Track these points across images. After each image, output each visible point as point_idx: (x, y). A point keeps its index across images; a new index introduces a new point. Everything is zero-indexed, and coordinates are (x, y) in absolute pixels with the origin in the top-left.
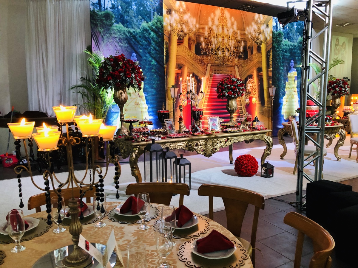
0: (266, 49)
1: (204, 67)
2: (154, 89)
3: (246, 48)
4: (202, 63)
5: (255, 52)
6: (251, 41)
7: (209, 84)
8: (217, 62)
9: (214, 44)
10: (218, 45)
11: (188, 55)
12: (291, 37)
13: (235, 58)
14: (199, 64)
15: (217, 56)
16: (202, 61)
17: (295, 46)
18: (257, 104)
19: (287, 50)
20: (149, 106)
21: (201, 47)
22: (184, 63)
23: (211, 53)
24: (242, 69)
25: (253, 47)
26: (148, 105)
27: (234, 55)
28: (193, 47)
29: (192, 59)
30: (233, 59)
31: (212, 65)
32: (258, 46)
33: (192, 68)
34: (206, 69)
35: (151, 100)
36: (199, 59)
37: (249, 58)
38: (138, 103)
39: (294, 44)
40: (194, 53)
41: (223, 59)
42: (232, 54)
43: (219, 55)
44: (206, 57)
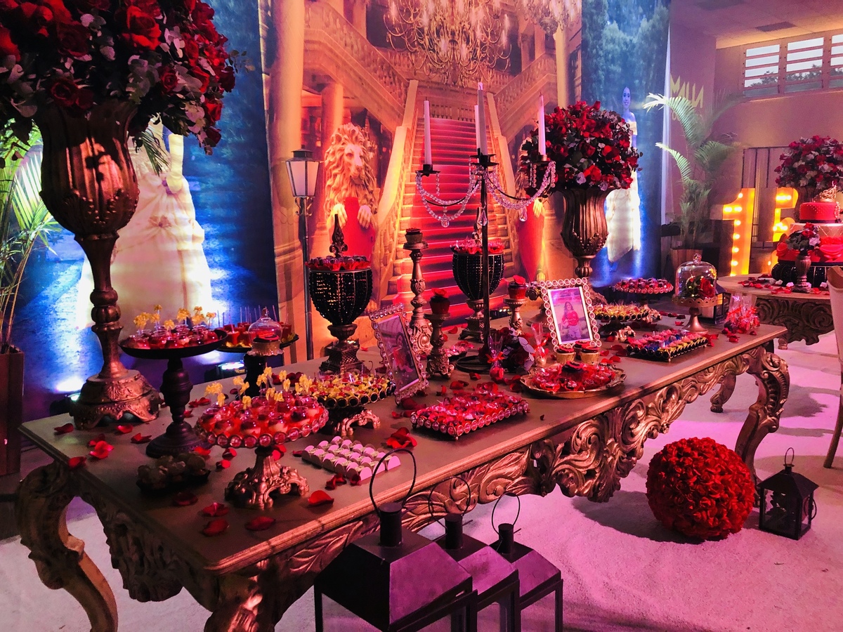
0: (568, 46)
1: (398, 91)
2: (226, 162)
3: (517, 38)
4: (390, 75)
5: (539, 54)
6: (528, 17)
7: (414, 151)
8: (435, 77)
9: (425, 12)
10: (438, 18)
11: (343, 43)
12: (624, 16)
13: (488, 66)
14: (380, 77)
15: (435, 57)
16: (389, 67)
17: (634, 46)
18: (546, 218)
19: (616, 56)
20: (209, 229)
21: (387, 18)
22: (331, 70)
23: (419, 44)
24: (508, 105)
25: (533, 38)
26: (205, 225)
27: (483, 58)
28: (361, 16)
29: (358, 60)
30: (483, 69)
31: (422, 84)
32: (546, 35)
33: (358, 92)
34: (403, 97)
35: (214, 206)
36: (383, 62)
37: (523, 69)
38: (165, 218)
39: (631, 41)
40: (365, 37)
41: (455, 69)
42: (478, 54)
43: (440, 54)
44: (402, 58)
